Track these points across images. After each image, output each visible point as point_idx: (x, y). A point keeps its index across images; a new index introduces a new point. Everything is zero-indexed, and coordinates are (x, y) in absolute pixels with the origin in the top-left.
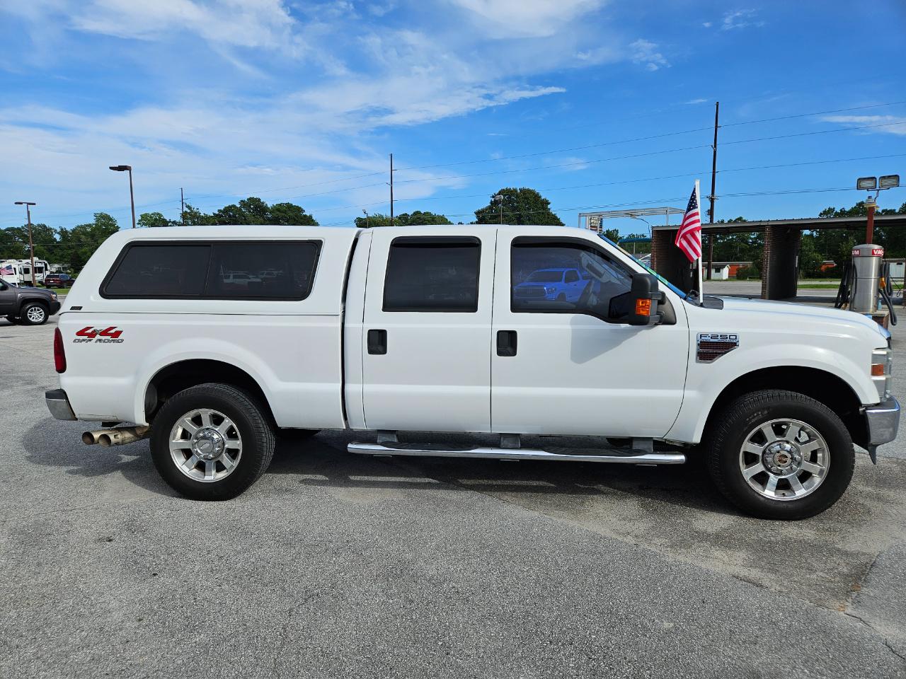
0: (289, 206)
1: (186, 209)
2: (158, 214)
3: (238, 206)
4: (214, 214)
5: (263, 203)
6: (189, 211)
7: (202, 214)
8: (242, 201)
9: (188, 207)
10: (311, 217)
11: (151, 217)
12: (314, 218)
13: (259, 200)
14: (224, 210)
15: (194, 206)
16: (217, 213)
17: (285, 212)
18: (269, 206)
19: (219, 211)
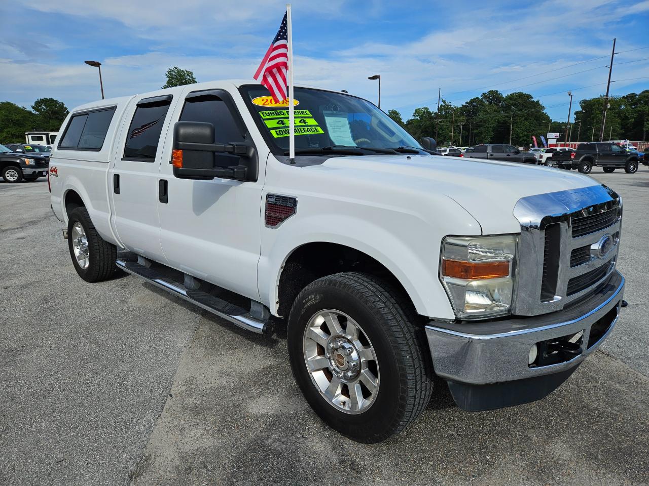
0: (521, 95)
1: (441, 103)
2: (426, 108)
3: (480, 98)
4: (462, 105)
5: (500, 94)
6: (443, 104)
7: (452, 106)
8: (483, 94)
9: (444, 102)
10: (538, 102)
11: (421, 111)
12: (541, 103)
13: (497, 92)
14: (470, 101)
15: (448, 101)
16: (465, 104)
17: (516, 99)
18: (504, 96)
19: (467, 103)
